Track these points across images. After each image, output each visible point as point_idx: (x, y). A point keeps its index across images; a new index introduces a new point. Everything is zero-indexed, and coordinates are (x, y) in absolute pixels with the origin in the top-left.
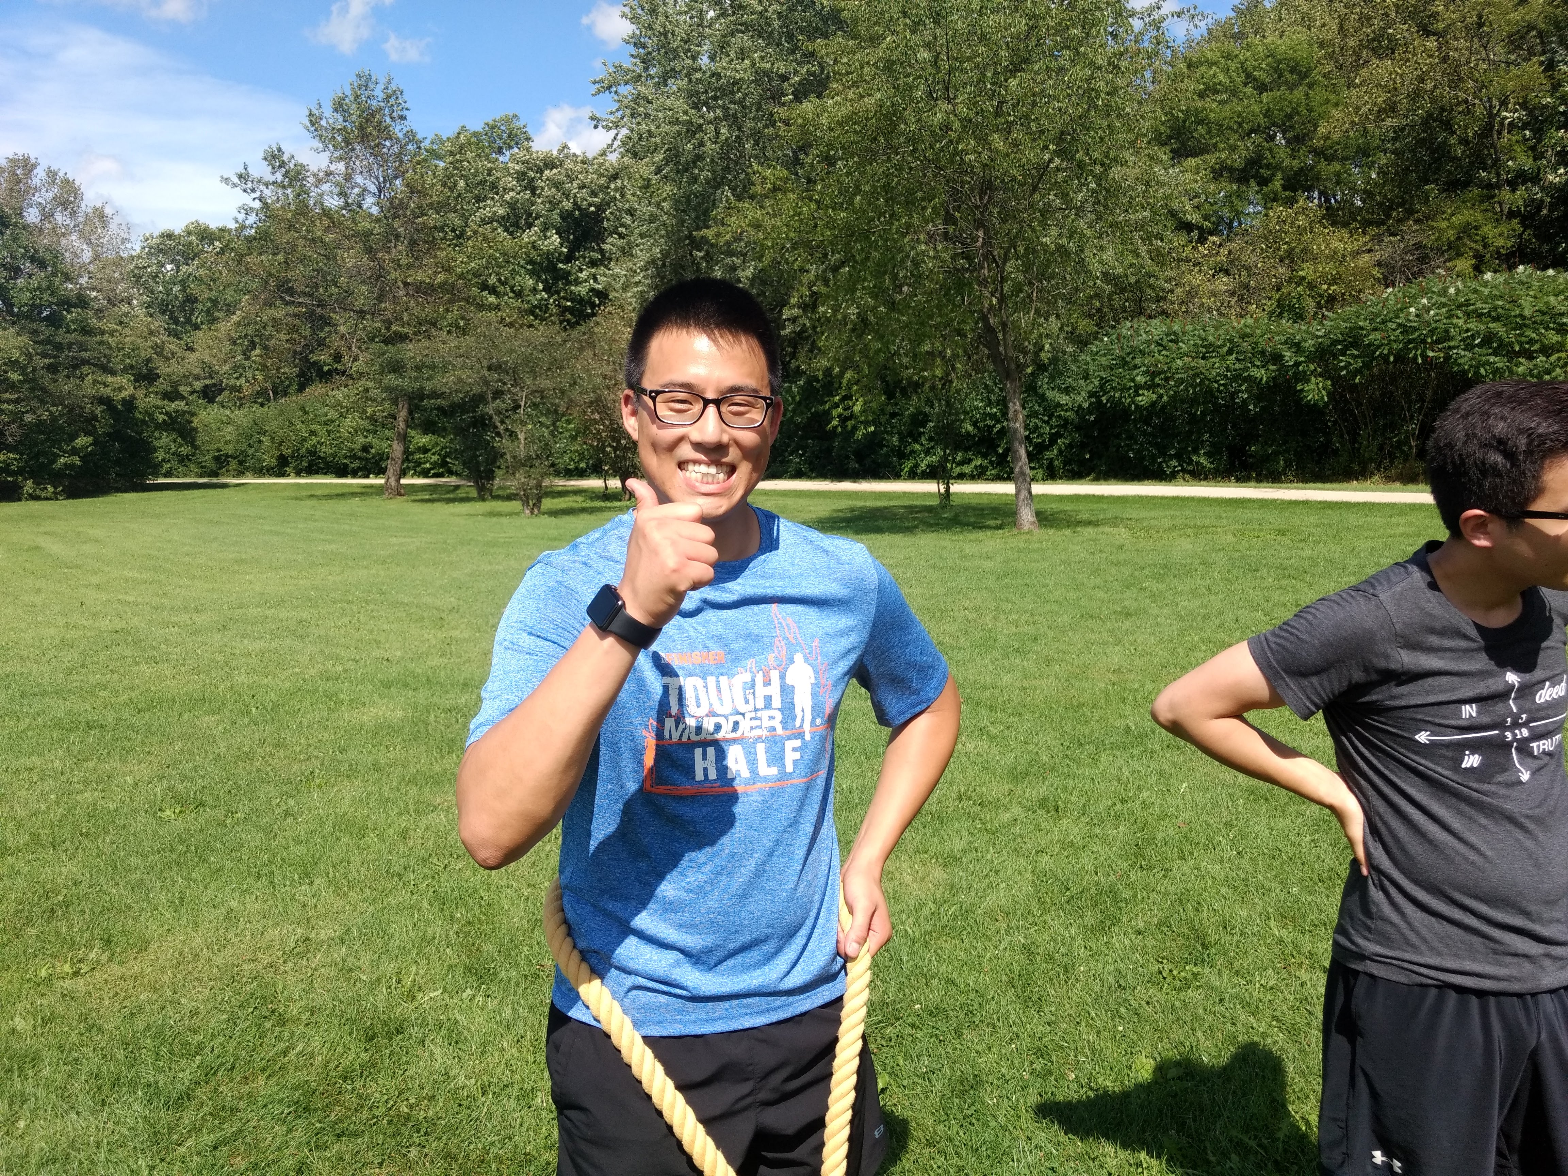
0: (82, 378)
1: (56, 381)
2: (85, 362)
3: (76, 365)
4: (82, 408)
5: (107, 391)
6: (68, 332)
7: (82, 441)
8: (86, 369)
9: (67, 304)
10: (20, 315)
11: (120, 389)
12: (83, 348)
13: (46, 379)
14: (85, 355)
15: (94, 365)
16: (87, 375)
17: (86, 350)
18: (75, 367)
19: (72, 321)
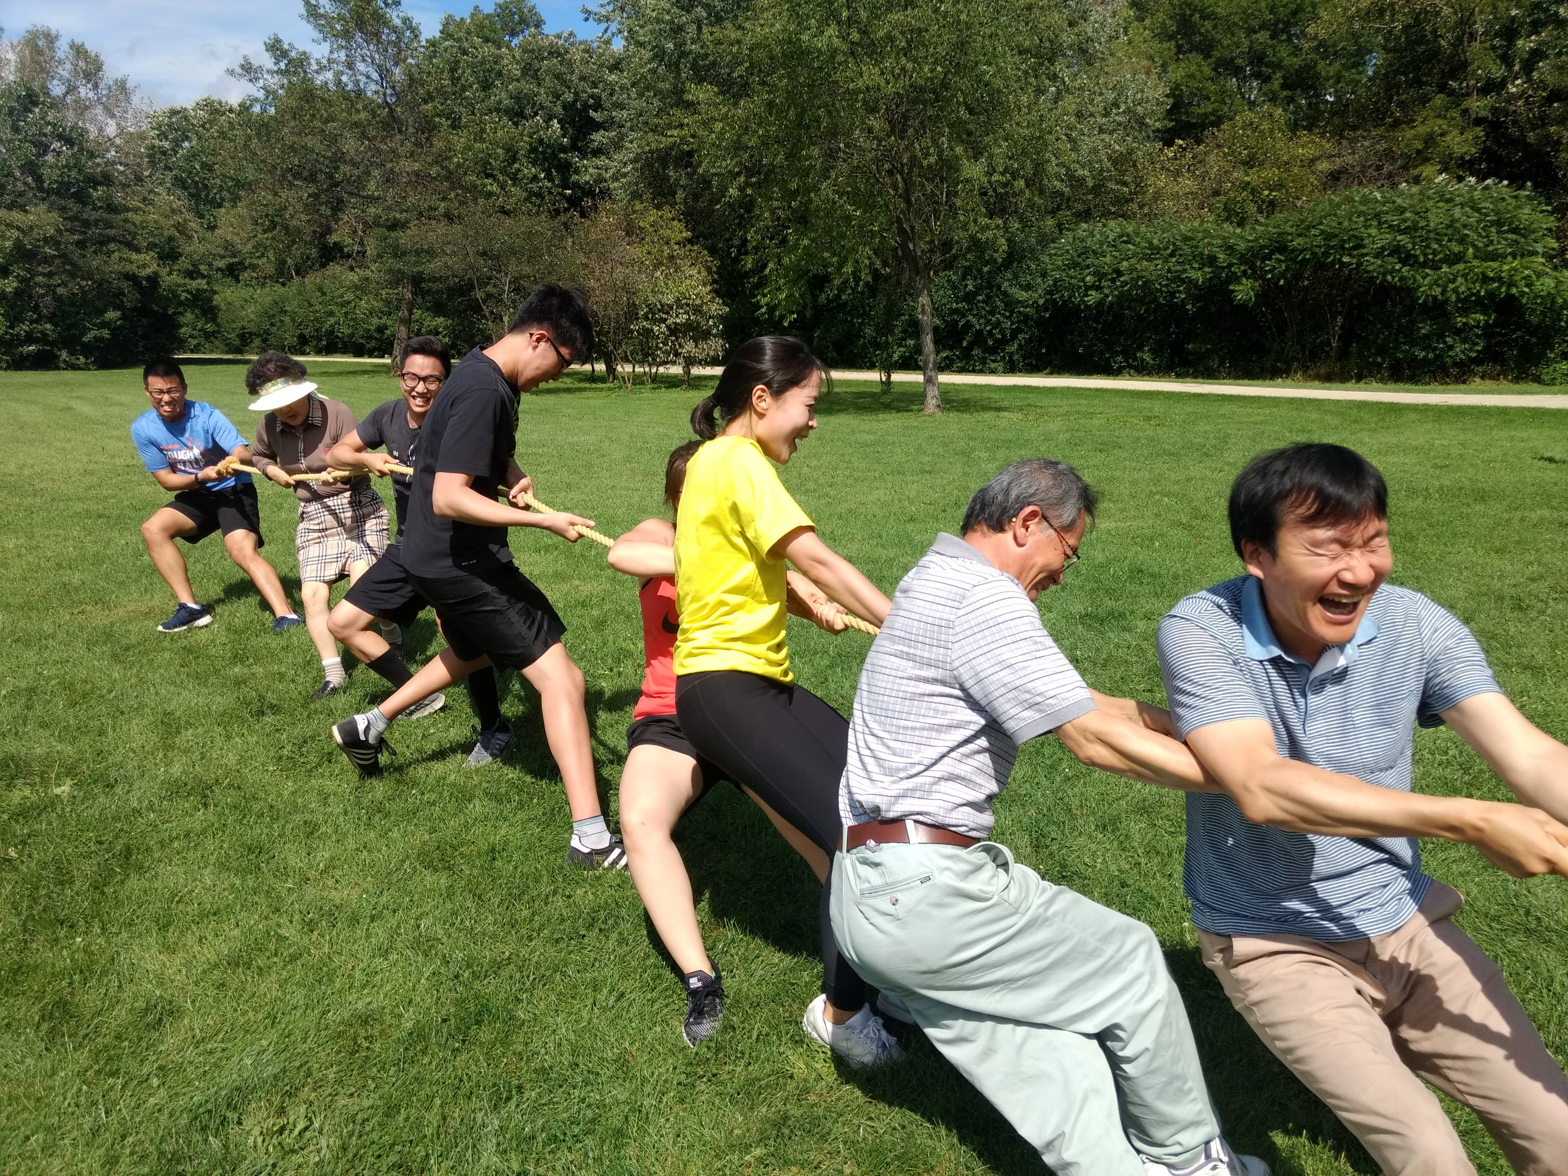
0: (109, 254)
1: (84, 256)
2: (113, 239)
3: (104, 241)
4: (110, 283)
5: (132, 268)
6: (94, 209)
7: (111, 315)
8: (112, 246)
9: (94, 182)
10: (49, 192)
11: (144, 266)
12: (109, 225)
13: (75, 254)
14: (112, 232)
15: (120, 242)
16: (114, 252)
17: (111, 227)
18: (102, 243)
19: (98, 199)
